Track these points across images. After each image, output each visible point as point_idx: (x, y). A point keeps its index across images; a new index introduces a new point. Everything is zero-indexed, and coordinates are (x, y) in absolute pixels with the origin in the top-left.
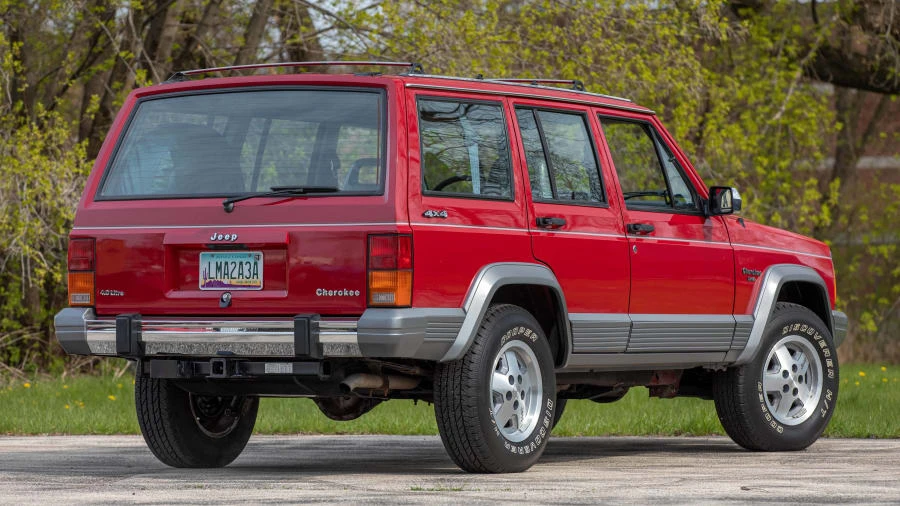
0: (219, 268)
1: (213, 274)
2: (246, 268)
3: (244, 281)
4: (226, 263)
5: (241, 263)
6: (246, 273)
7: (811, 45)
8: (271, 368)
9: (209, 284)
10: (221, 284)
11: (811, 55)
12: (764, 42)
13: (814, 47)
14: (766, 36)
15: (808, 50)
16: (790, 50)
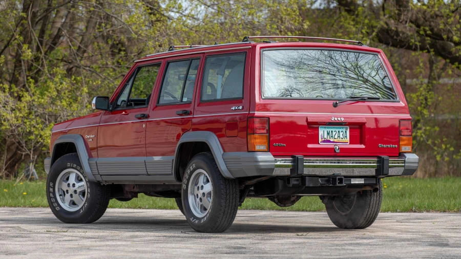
0: (328, 134)
1: (326, 137)
2: (341, 134)
3: (340, 140)
4: (332, 131)
5: (339, 132)
6: (341, 136)
7: (374, 29)
8: (355, 181)
9: (324, 141)
10: (329, 141)
11: (374, 34)
12: (351, 28)
13: (376, 30)
14: (352, 25)
15: (373, 31)
16: (364, 31)
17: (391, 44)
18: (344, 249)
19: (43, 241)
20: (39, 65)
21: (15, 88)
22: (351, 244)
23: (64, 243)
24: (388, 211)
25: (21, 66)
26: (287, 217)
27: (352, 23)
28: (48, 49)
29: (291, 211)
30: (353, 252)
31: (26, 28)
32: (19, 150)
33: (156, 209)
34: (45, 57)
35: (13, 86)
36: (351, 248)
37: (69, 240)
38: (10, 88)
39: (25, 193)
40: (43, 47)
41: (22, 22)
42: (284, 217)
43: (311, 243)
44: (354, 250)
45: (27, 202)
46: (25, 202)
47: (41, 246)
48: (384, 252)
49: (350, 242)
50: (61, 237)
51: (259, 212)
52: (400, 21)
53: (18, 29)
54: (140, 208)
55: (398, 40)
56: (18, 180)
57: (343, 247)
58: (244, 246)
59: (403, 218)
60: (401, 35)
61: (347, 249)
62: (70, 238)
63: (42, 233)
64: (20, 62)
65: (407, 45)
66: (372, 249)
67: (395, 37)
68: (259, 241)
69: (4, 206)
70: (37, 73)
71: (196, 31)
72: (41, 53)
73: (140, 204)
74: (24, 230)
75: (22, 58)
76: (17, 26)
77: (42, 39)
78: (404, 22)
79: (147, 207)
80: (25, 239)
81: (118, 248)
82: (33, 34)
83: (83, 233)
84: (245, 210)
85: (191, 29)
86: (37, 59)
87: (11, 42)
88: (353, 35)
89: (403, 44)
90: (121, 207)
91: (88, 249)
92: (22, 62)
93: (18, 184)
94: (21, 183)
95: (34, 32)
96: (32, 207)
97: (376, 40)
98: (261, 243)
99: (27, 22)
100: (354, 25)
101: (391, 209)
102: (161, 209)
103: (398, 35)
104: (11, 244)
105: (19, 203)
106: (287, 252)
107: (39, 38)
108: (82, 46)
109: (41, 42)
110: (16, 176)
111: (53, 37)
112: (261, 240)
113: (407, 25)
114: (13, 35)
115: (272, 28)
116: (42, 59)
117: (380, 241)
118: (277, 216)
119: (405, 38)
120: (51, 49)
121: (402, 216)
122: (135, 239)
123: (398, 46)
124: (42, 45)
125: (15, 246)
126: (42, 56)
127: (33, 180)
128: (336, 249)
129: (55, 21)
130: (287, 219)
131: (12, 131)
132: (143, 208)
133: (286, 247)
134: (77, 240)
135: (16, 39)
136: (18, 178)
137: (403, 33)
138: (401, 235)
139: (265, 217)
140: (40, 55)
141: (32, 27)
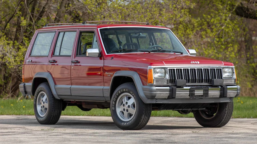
11: (234, 10)
12: (219, 6)
13: (235, 7)
14: (220, 5)
15: (233, 8)
16: (227, 8)
17: (244, 16)
18: (222, 140)
19: (41, 135)
20: (31, 29)
21: (17, 43)
22: (226, 137)
23: (54, 136)
24: (245, 118)
25: (20, 29)
26: (185, 121)
27: (220, 3)
28: (37, 19)
29: (186, 117)
30: (228, 142)
31: (23, 7)
32: (19, 81)
33: (105, 116)
34: (35, 24)
35: (16, 41)
36: (227, 140)
37: (56, 135)
38: (14, 43)
39: (24, 107)
40: (34, 18)
41: (21, 3)
42: (183, 121)
43: (202, 137)
44: (229, 141)
45: (27, 112)
46: (25, 113)
47: (40, 139)
48: (246, 142)
49: (225, 136)
50: (51, 133)
51: (167, 118)
52: (250, 2)
53: (19, 7)
54: (95, 116)
55: (249, 14)
56: (19, 99)
57: (222, 139)
58: (162, 139)
59: (255, 121)
60: (250, 10)
61: (224, 141)
62: (57, 134)
63: (39, 131)
64: (20, 27)
65: (254, 16)
66: (239, 140)
67: (247, 12)
68: (170, 136)
69: (13, 115)
70: (30, 34)
71: (127, 8)
72: (32, 22)
73: (95, 113)
74: (28, 129)
75: (21, 25)
76: (18, 6)
77: (33, 13)
78: (252, 3)
79: (99, 115)
80: (30, 134)
81: (87, 140)
82: (28, 10)
83: (64, 131)
84: (159, 117)
85: (124, 7)
86: (30, 25)
87: (15, 15)
88: (221, 11)
89: (251, 16)
90: (83, 115)
91: (69, 140)
92: (21, 27)
93: (19, 101)
94: (21, 101)
95: (28, 9)
96: (30, 115)
97: (235, 13)
98: (172, 137)
99: (24, 3)
100: (222, 5)
101: (247, 116)
102: (108, 116)
103: (248, 11)
104: (22, 137)
105: (22, 113)
106: (188, 142)
107: (31, 12)
108: (58, 18)
109: (33, 15)
110: (18, 97)
111: (40, 12)
112: (172, 135)
113: (254, 4)
114: (16, 11)
115: (173, 7)
116: (33, 26)
117: (243, 135)
118: (178, 120)
119: (253, 12)
120: (39, 19)
121: (254, 120)
122: (96, 135)
123: (249, 17)
124: (33, 17)
125: (24, 139)
126: (33, 24)
127: (28, 99)
128: (217, 140)
129: (41, 2)
130: (185, 122)
131: (15, 69)
132: (97, 116)
133: (187, 139)
134: (61, 135)
135: (17, 13)
136: (19, 97)
137: (252, 10)
138: (255, 132)
139: (171, 121)
140: (31, 23)
141: (27, 6)
